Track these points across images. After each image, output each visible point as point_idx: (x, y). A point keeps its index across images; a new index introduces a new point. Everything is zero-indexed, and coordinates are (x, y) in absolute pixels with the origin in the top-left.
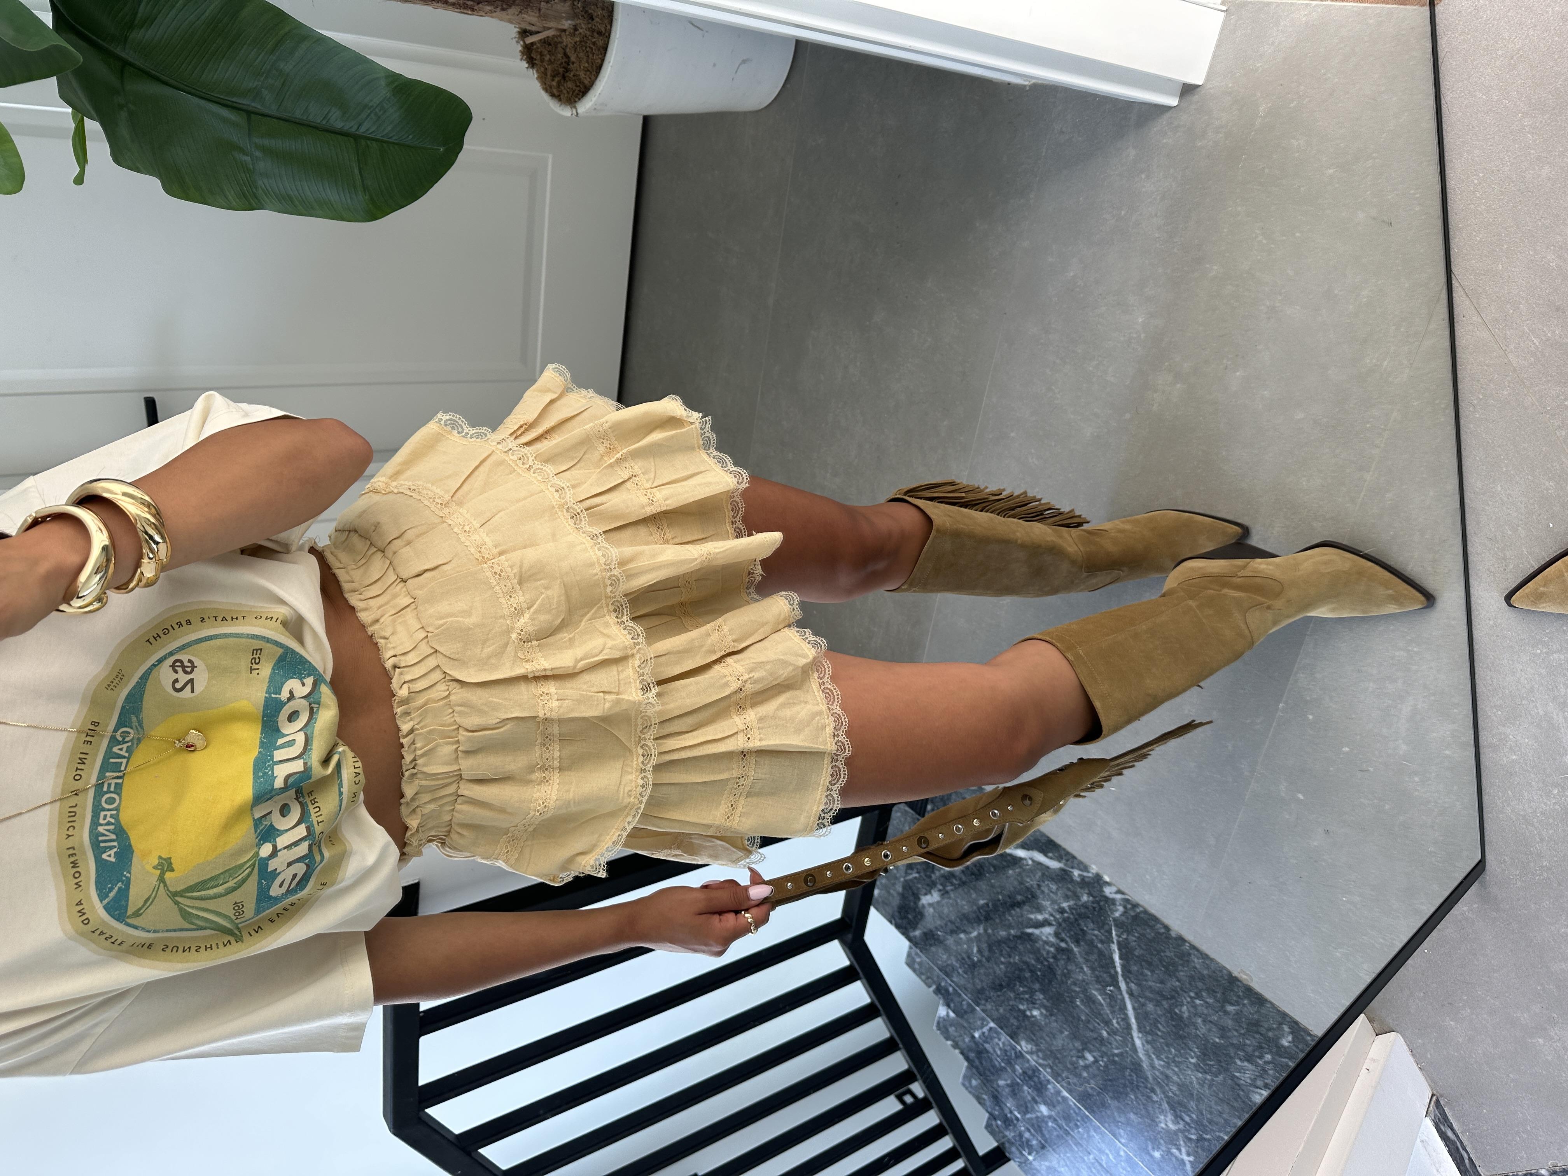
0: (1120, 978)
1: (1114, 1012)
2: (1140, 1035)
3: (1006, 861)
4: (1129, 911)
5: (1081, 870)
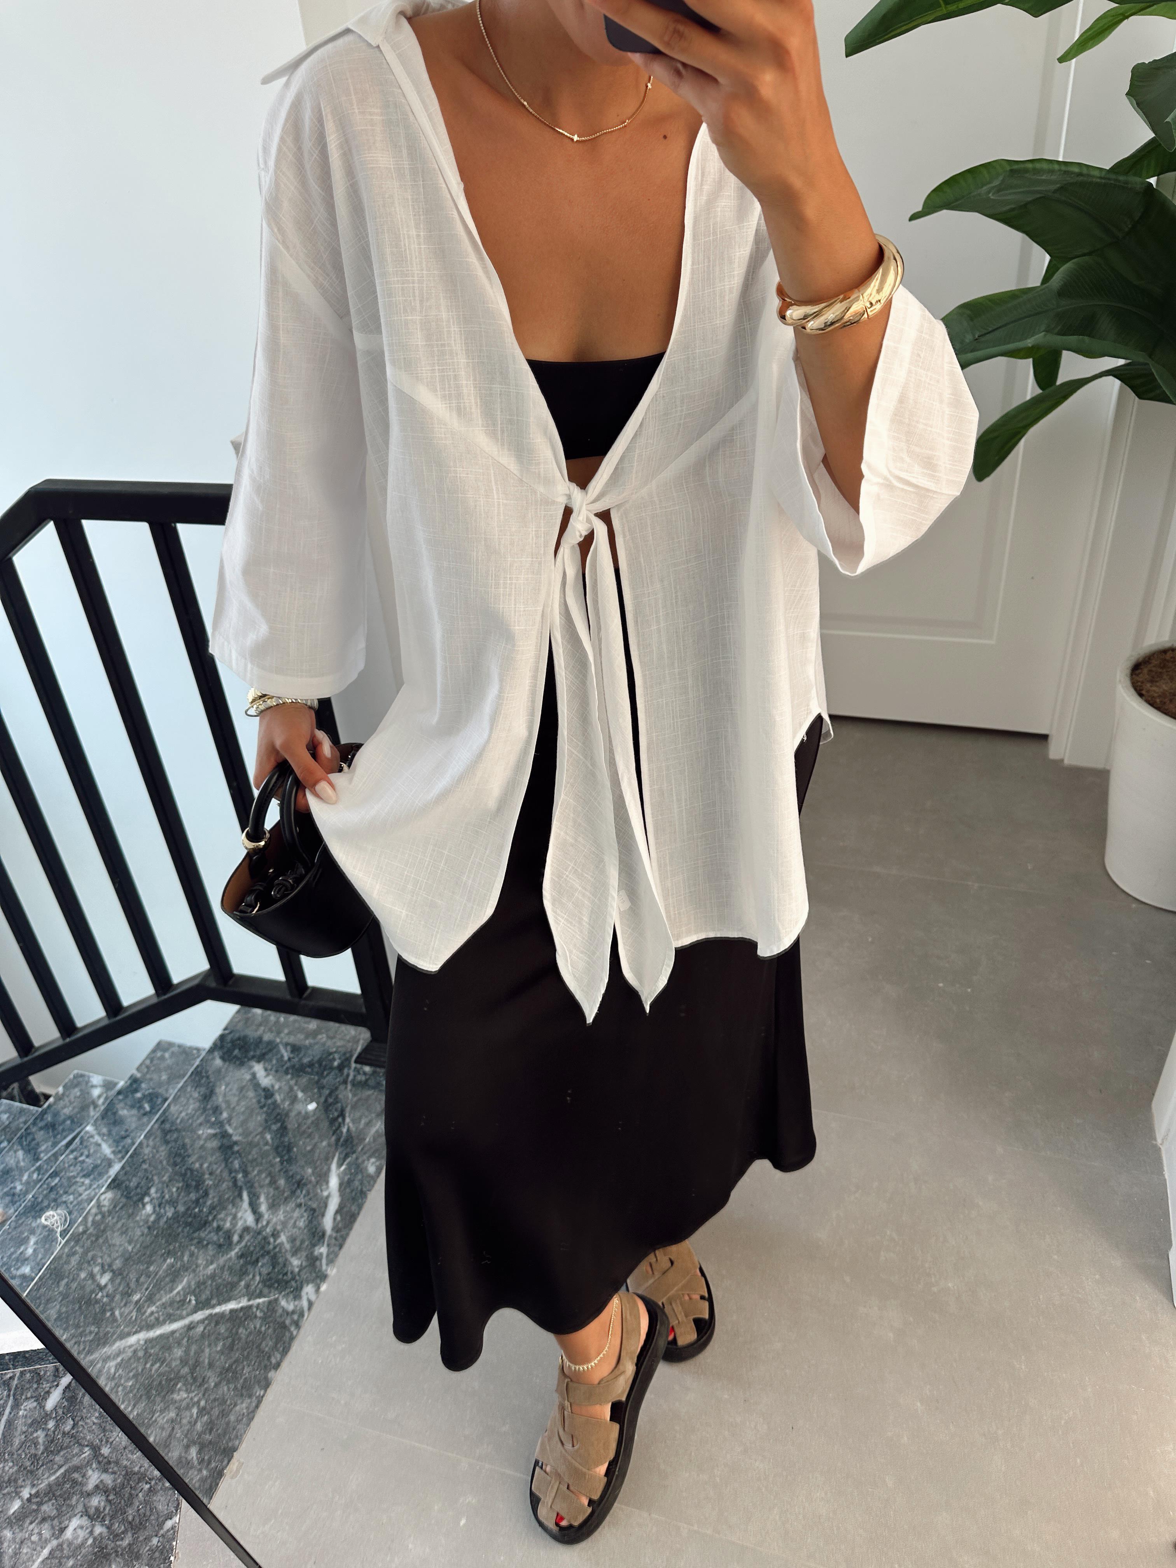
0: (207, 1312)
1: (165, 1308)
2: (142, 1342)
3: (321, 1164)
4: (289, 1318)
5: (328, 1256)
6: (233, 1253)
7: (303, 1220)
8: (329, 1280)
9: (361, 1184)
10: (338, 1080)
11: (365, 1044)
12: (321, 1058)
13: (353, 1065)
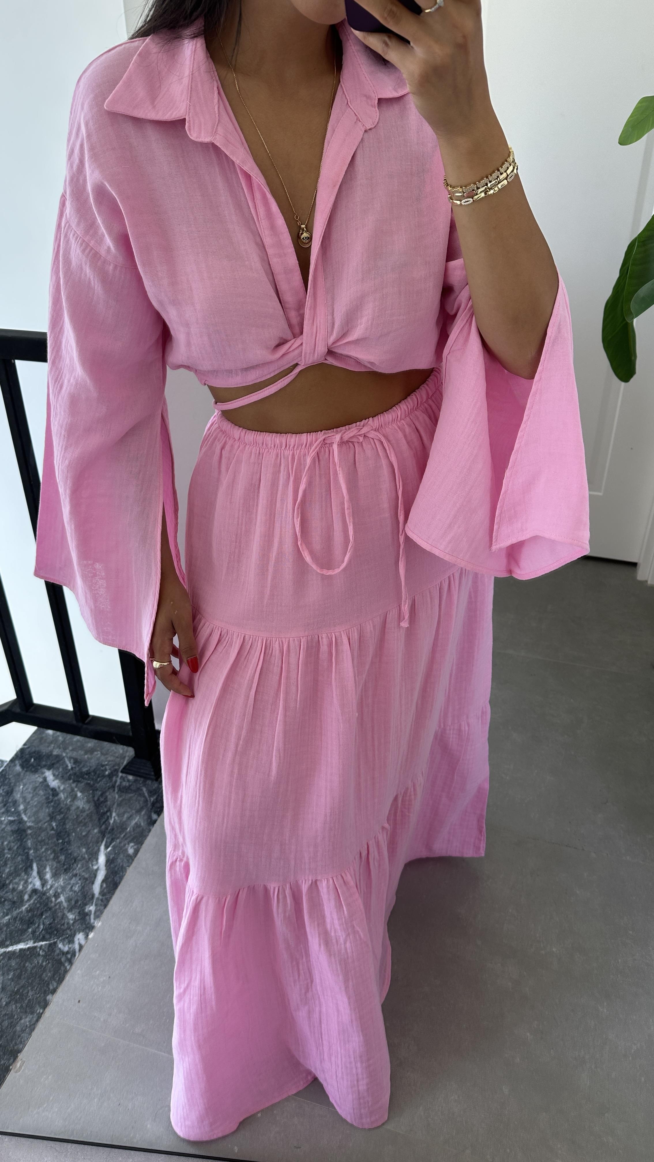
0: (2, 950)
3: (93, 845)
4: (64, 956)
5: (95, 912)
6: (24, 908)
7: (77, 886)
8: (95, 930)
9: (122, 861)
10: (108, 785)
11: (131, 759)
12: (95, 769)
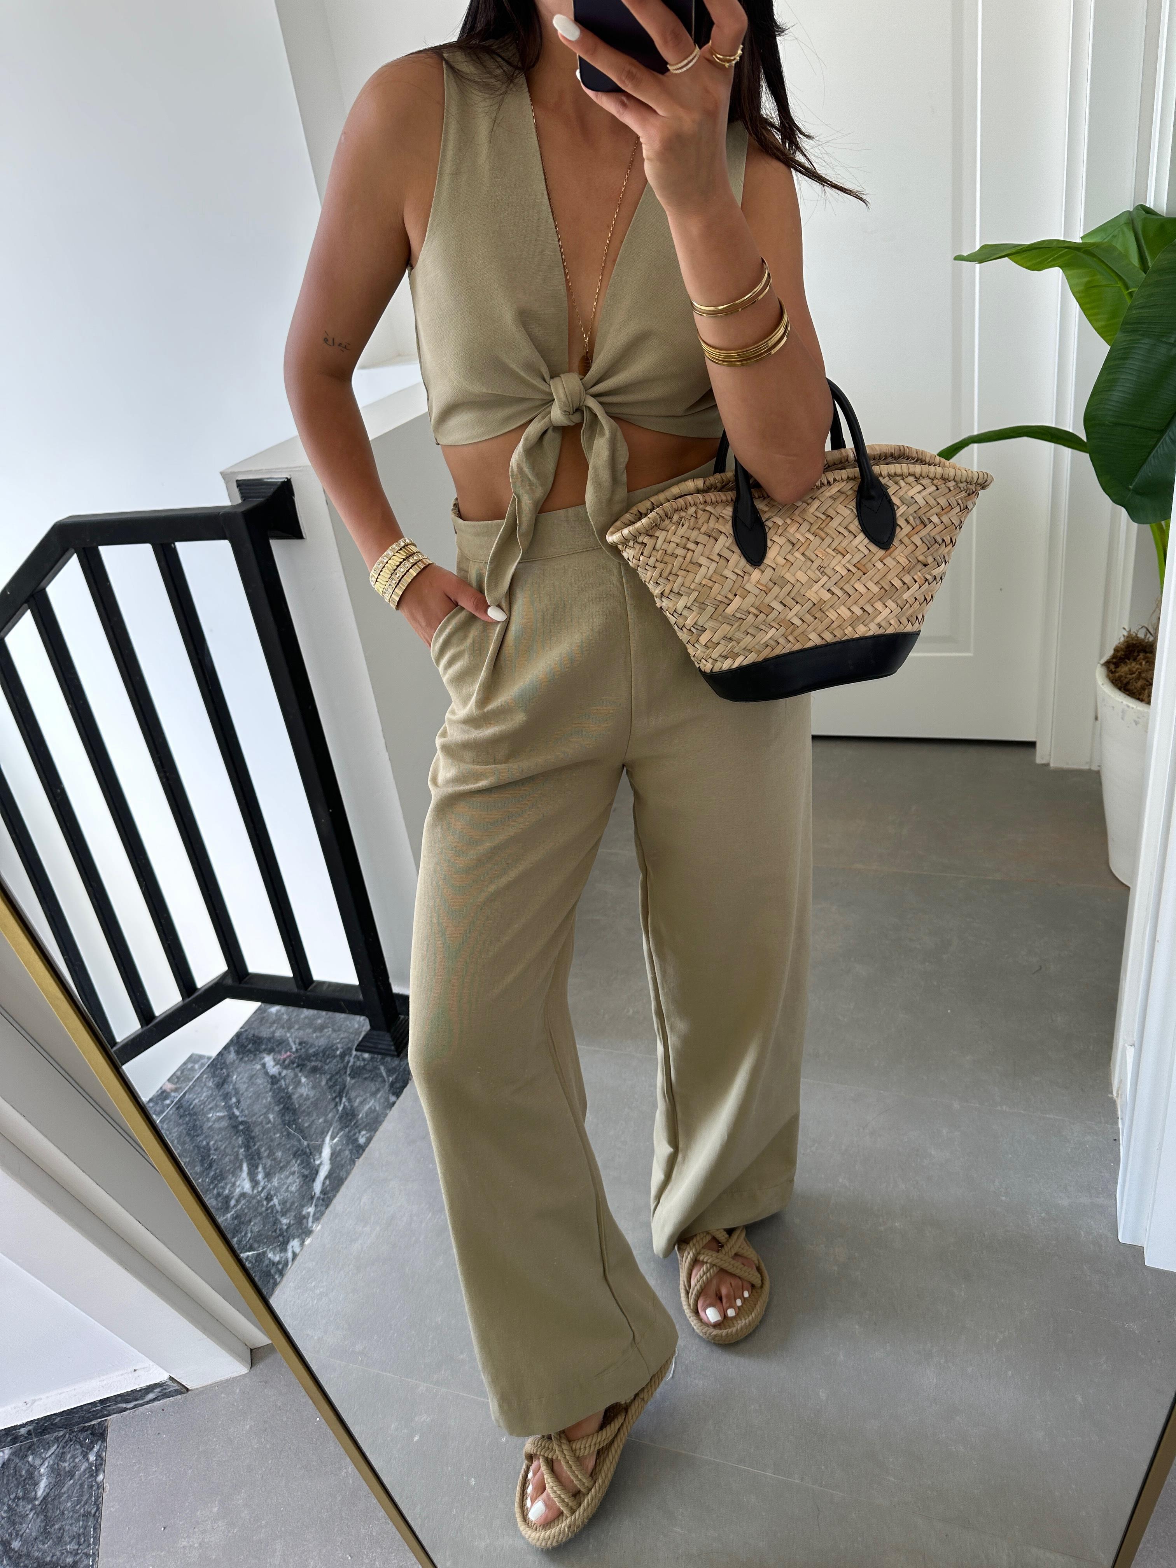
3: (316, 1137)
4: (274, 1267)
5: (314, 1215)
6: (229, 1215)
7: (295, 1185)
8: (313, 1236)
9: (351, 1153)
10: (339, 1066)
11: (366, 1033)
12: (324, 1049)
13: (354, 1053)
